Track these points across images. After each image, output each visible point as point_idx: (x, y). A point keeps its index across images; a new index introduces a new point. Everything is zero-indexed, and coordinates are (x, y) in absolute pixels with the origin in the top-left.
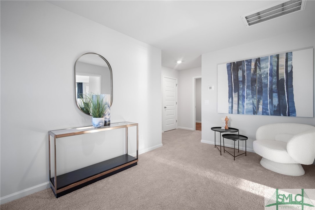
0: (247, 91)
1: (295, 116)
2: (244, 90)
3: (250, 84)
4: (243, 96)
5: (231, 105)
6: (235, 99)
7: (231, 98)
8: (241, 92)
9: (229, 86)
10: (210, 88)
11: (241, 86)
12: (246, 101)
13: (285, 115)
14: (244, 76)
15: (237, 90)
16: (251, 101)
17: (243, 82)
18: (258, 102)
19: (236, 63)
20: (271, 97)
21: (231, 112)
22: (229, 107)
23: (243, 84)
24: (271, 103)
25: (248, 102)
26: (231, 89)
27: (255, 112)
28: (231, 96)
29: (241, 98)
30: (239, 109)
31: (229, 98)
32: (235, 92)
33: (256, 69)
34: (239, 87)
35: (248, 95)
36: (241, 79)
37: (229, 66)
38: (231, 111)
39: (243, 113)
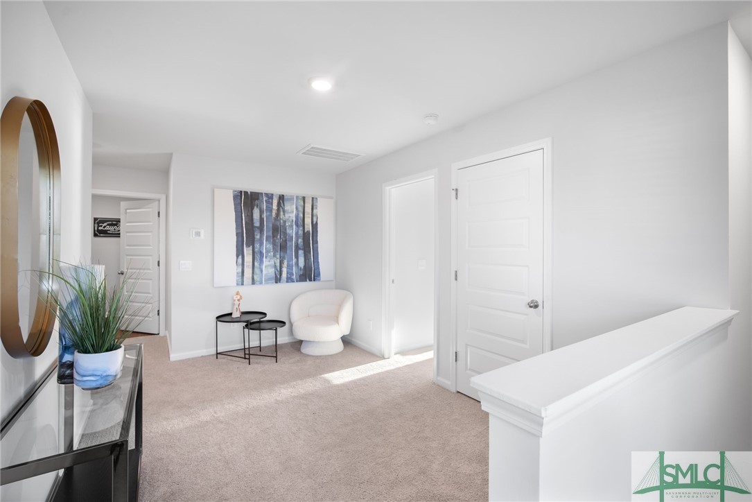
0: (266, 246)
1: (319, 280)
2: (261, 244)
3: (271, 233)
4: (261, 253)
5: (240, 270)
6: (248, 258)
7: (240, 257)
8: (257, 245)
9: (237, 234)
10: (198, 234)
11: (258, 237)
12: (266, 262)
13: (310, 280)
14: (261, 220)
15: (251, 242)
16: (272, 262)
17: (261, 229)
18: (281, 263)
19: (249, 193)
20: (297, 257)
21: (240, 283)
22: (237, 273)
23: (260, 233)
24: (297, 264)
25: (268, 263)
26: (240, 239)
27: (278, 280)
28: (240, 252)
29: (257, 257)
30: (255, 277)
31: (237, 257)
32: (248, 246)
33: (278, 210)
34: (254, 238)
35: (268, 252)
36: (257, 224)
37: (238, 195)
38: (240, 280)
39: (261, 283)
